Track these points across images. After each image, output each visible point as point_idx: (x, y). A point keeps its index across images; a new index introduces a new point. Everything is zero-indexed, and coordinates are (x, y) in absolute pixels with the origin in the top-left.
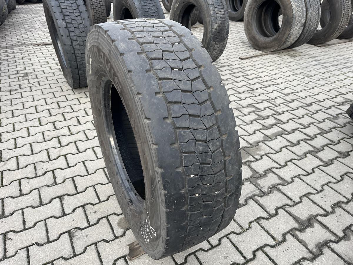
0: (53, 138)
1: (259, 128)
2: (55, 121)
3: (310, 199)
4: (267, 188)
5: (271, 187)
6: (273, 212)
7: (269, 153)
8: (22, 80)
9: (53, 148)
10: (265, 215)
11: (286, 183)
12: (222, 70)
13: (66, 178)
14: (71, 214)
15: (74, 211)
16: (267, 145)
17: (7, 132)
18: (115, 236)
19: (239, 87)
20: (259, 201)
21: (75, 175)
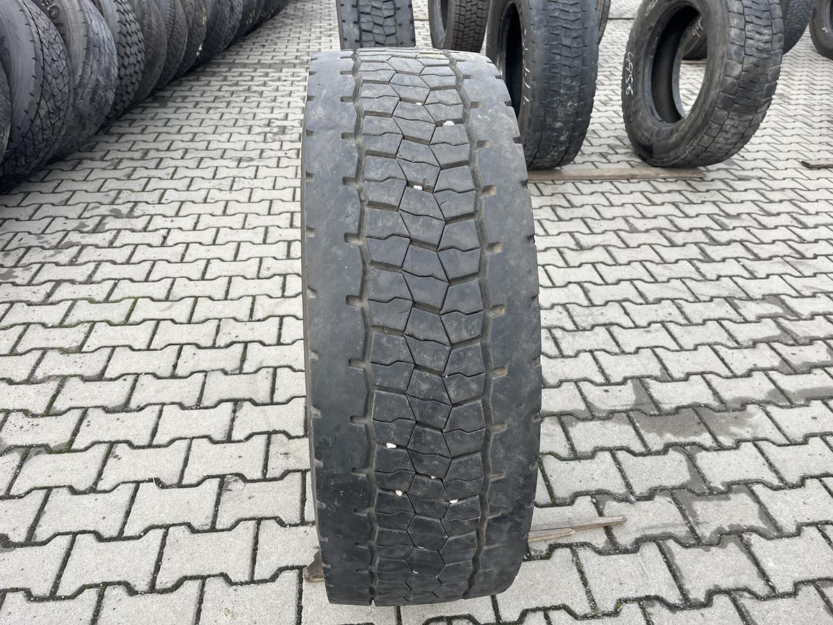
0: (275, 275)
1: (768, 366)
2: (294, 241)
3: (823, 595)
4: (714, 528)
5: (727, 529)
6: (698, 594)
7: (766, 440)
8: (270, 140)
9: (267, 295)
10: (674, 597)
11: (774, 531)
12: (736, 187)
13: (264, 365)
14: (241, 444)
15: (248, 438)
16: (771, 418)
17: (200, 243)
18: (302, 518)
19: (765, 241)
20: (672, 556)
21: (282, 364)
